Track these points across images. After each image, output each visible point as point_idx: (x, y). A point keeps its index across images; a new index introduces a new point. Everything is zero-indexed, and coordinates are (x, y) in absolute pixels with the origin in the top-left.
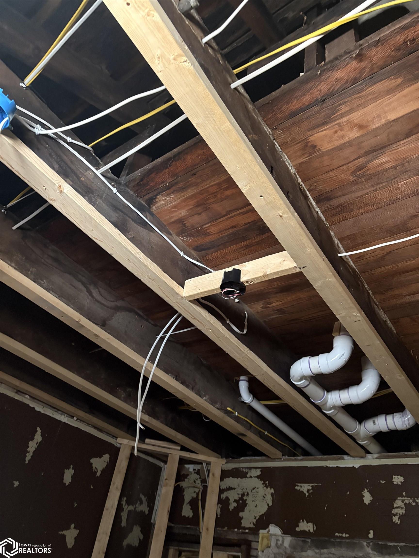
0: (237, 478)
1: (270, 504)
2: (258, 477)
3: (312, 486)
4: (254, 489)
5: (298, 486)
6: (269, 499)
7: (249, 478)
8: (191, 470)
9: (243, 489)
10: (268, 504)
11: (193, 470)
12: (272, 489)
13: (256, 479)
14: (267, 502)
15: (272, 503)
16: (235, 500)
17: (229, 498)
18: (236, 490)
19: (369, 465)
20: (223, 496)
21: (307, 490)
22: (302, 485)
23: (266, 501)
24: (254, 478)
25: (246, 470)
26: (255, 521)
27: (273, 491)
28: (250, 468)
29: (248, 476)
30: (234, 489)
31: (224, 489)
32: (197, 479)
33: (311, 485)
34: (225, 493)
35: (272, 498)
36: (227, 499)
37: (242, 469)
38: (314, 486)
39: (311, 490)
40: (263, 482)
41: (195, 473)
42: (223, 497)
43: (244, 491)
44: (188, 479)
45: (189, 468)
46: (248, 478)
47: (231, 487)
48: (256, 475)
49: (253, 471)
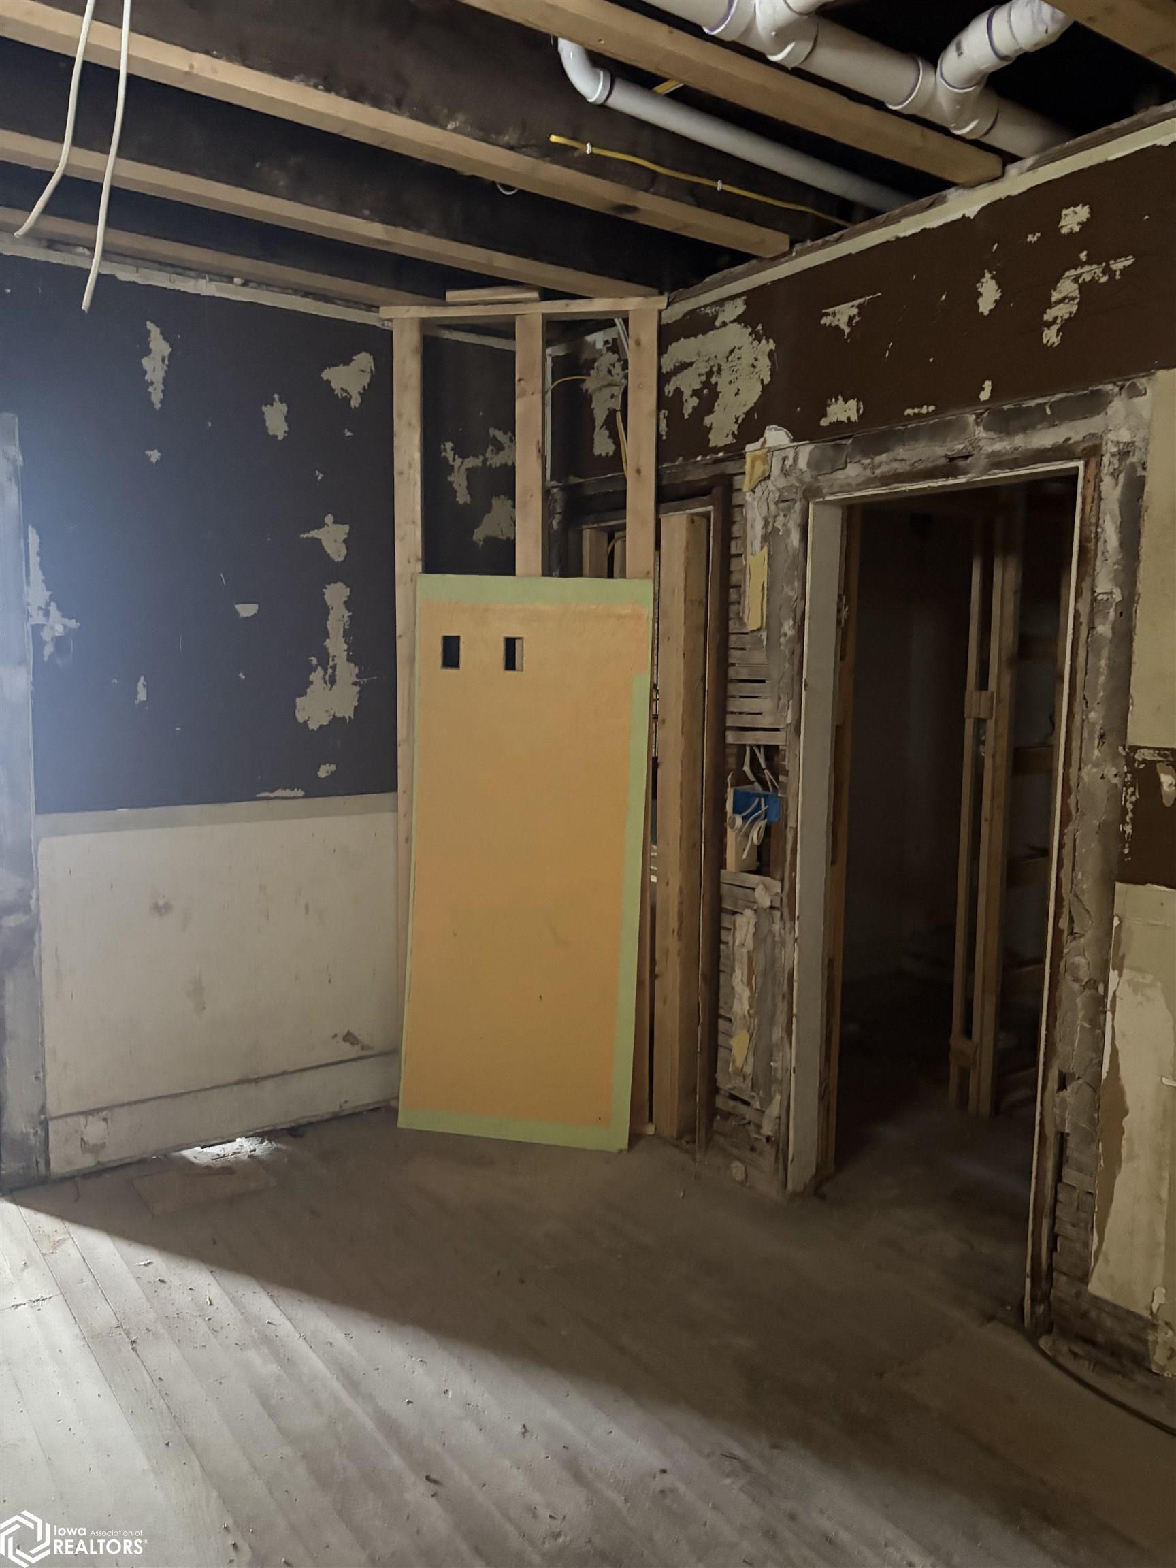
0: (695, 336)
1: (767, 380)
2: (739, 320)
3: (859, 306)
4: (732, 352)
5: (827, 314)
6: (764, 366)
7: (721, 327)
8: (600, 345)
9: (710, 358)
10: (762, 381)
11: (602, 343)
12: (771, 341)
13: (735, 324)
14: (759, 377)
15: (771, 375)
16: (694, 391)
17: (682, 389)
18: (694, 365)
19: (1003, 198)
20: (669, 389)
21: (846, 320)
22: (836, 309)
23: (757, 376)
24: (731, 325)
25: (713, 310)
26: (735, 428)
27: (772, 345)
28: (721, 302)
29: (718, 323)
30: (691, 364)
31: (671, 372)
32: (613, 365)
33: (857, 302)
34: (674, 379)
35: (770, 364)
36: (678, 392)
37: (705, 309)
38: (864, 303)
39: (857, 317)
40: (750, 330)
41: (608, 349)
42: (669, 392)
43: (711, 363)
44: (596, 370)
45: (594, 343)
46: (718, 328)
47: (685, 363)
48: (734, 317)
49: (729, 306)
